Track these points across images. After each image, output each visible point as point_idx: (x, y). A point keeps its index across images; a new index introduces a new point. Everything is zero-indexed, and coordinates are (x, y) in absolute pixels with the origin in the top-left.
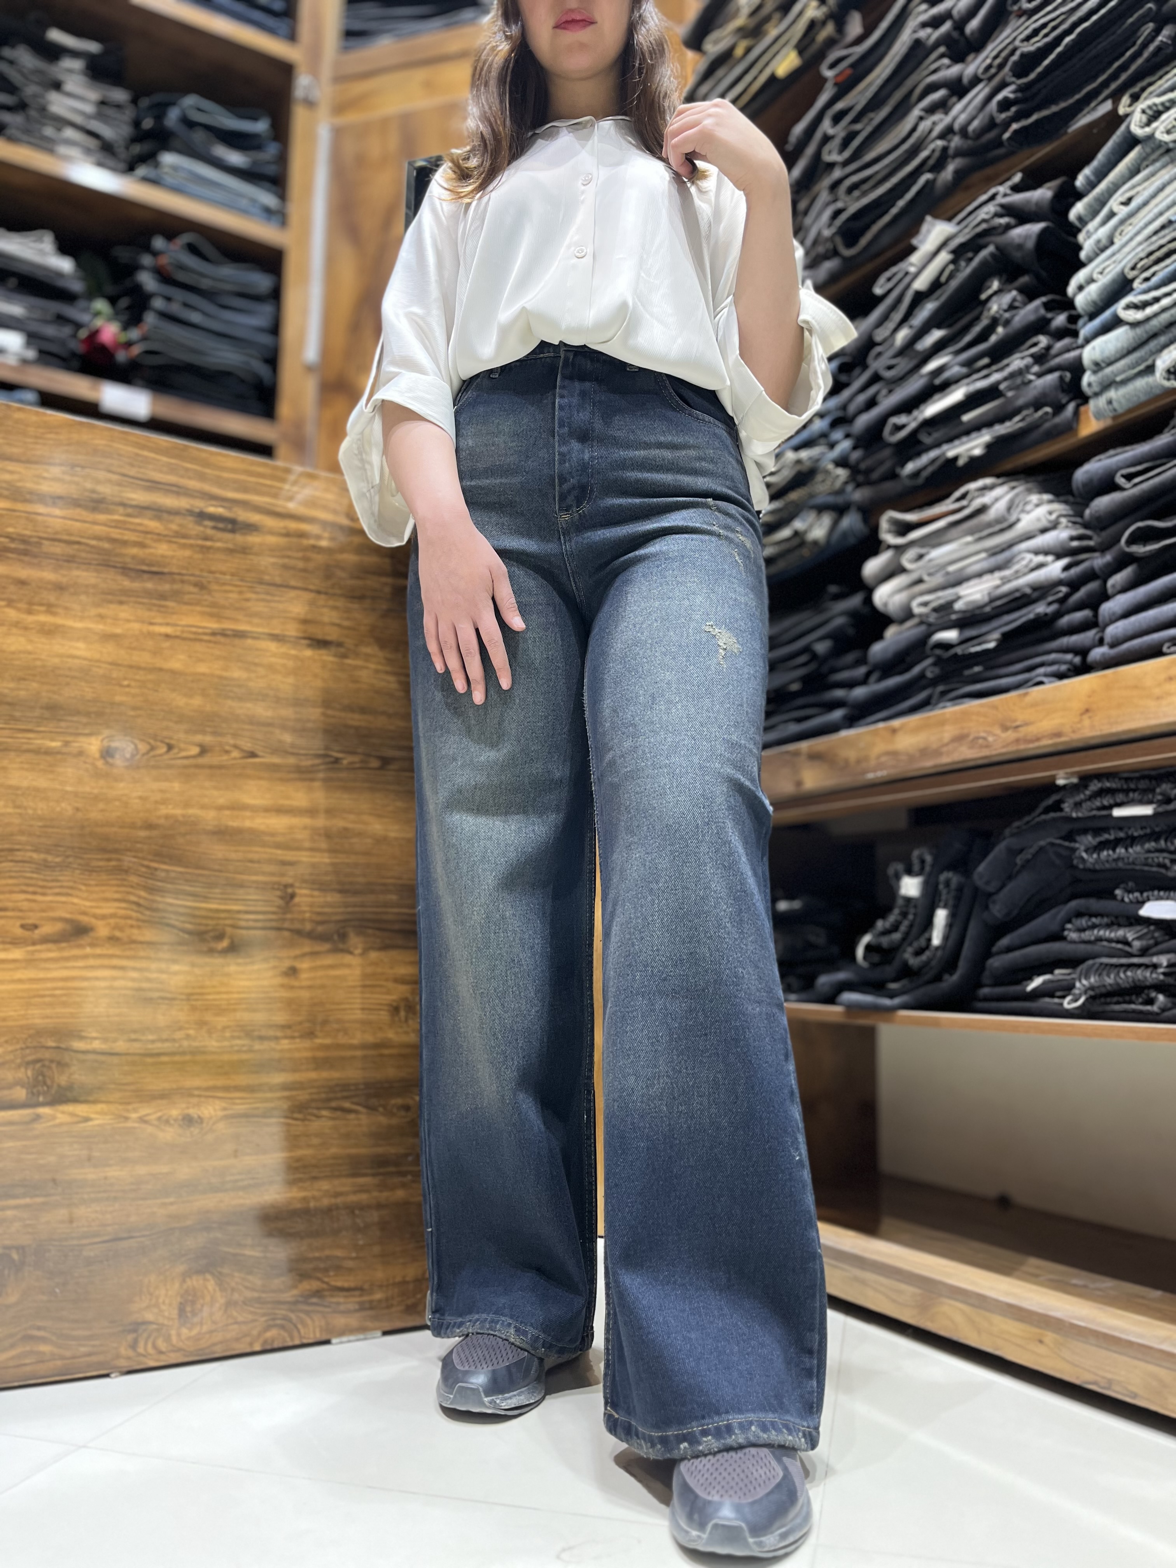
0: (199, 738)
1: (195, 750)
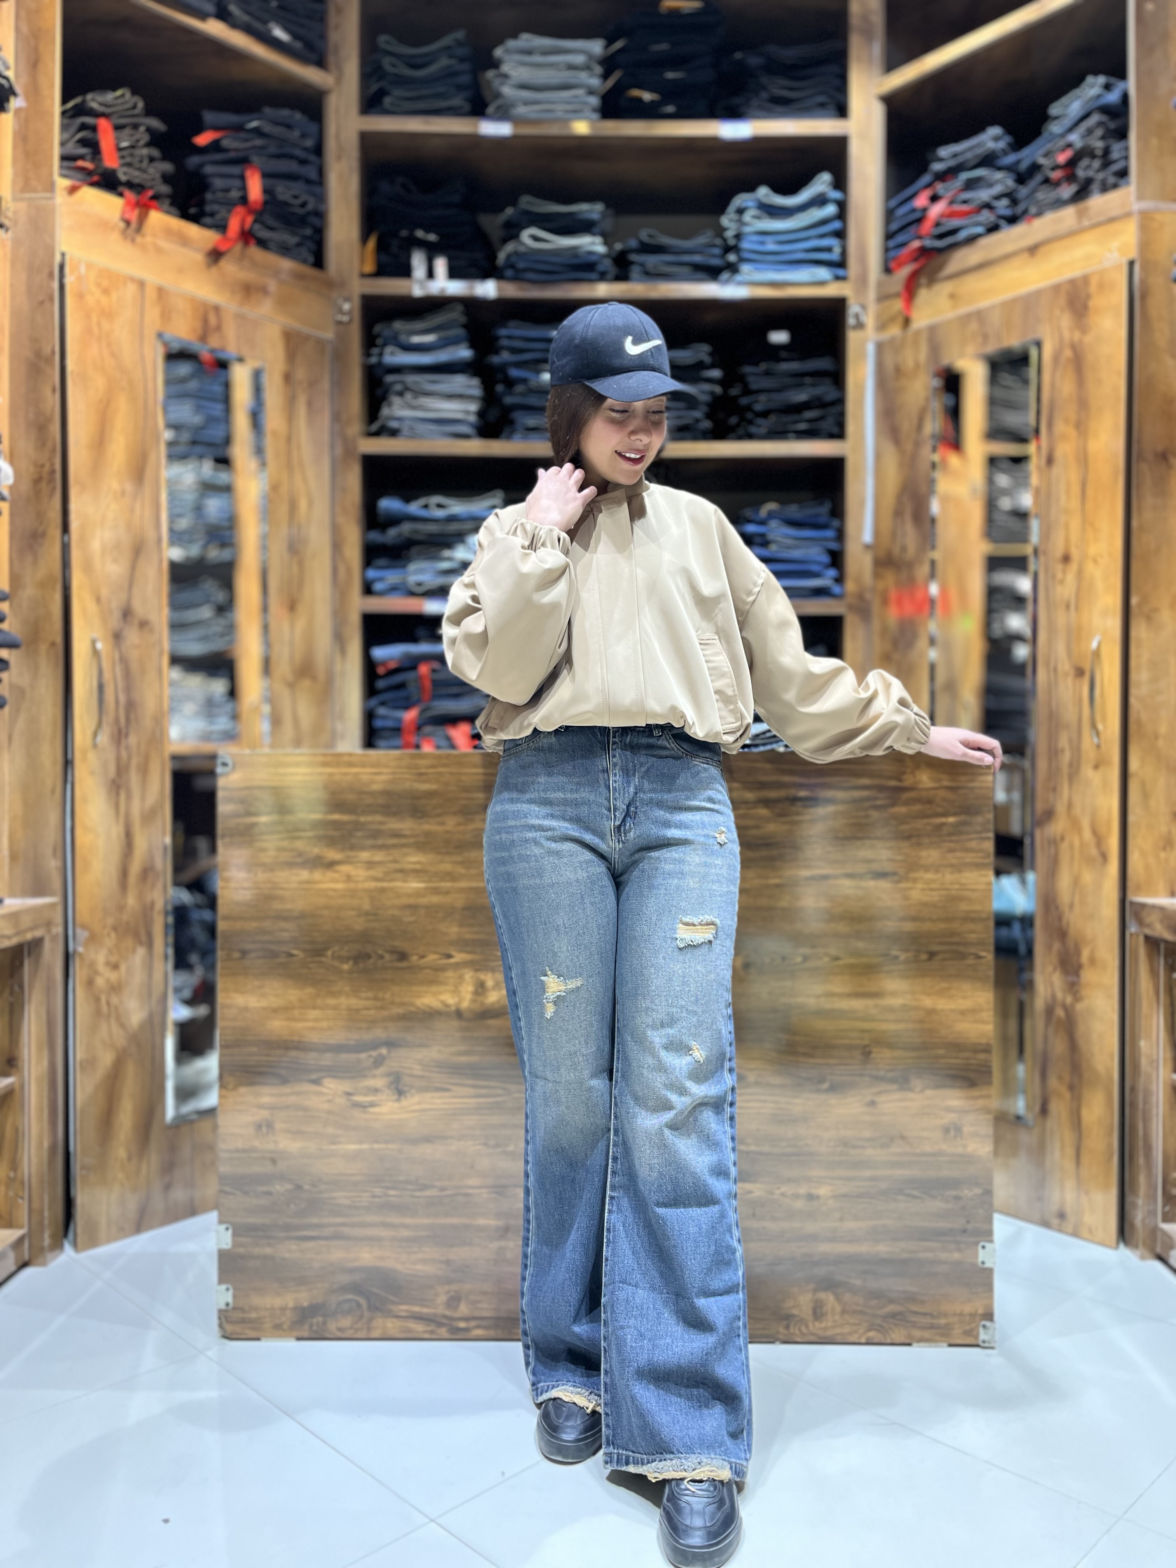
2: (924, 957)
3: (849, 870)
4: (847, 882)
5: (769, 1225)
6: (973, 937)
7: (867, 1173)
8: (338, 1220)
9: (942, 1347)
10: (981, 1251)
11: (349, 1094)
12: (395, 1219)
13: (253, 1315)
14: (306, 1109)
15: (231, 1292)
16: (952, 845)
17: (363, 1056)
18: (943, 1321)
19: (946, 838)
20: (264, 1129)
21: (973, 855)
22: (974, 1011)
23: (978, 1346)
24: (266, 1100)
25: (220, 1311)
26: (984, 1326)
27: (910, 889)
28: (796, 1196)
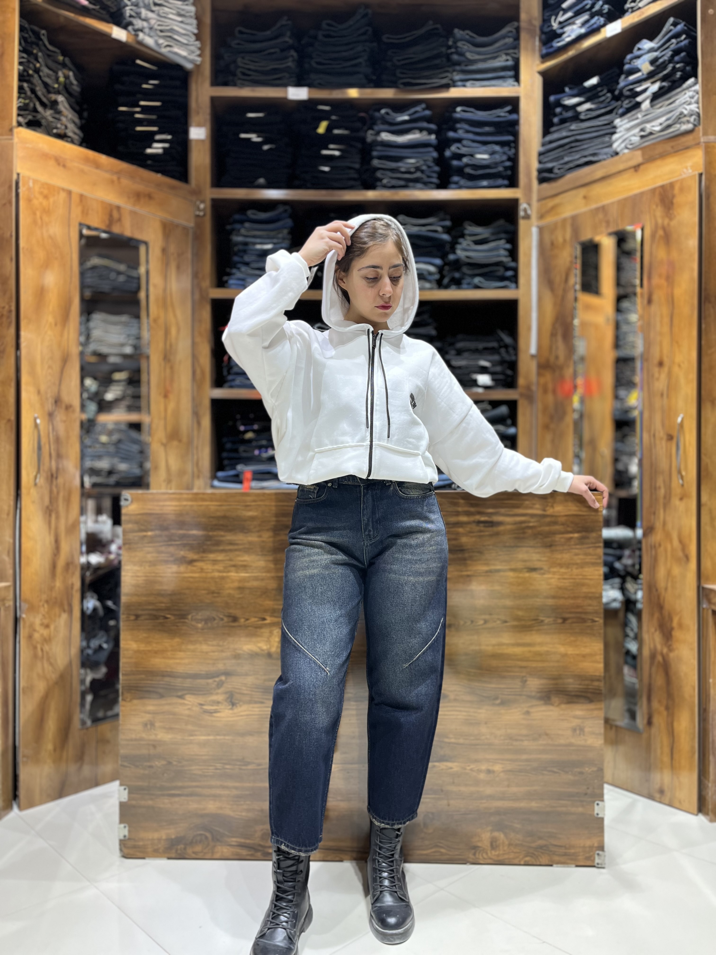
0: (484, 617)
1: (481, 622)
2: (560, 621)
3: (513, 567)
4: (511, 574)
5: (463, 789)
6: (590, 609)
7: (524, 757)
8: (194, 784)
9: (571, 867)
10: (596, 807)
11: (201, 705)
12: (230, 784)
13: (141, 843)
14: (174, 714)
15: (127, 829)
16: (577, 551)
17: (210, 681)
18: (572, 851)
19: (574, 547)
20: (149, 726)
21: (590, 557)
22: (591, 655)
23: (594, 866)
24: (150, 708)
25: (121, 841)
26: (598, 854)
27: (551, 578)
28: (480, 771)
